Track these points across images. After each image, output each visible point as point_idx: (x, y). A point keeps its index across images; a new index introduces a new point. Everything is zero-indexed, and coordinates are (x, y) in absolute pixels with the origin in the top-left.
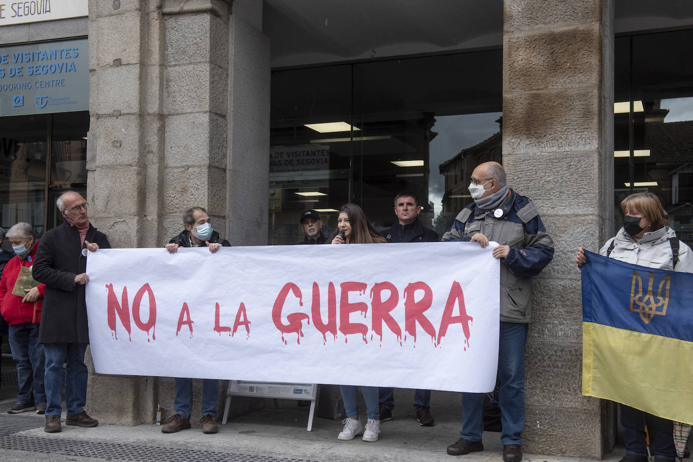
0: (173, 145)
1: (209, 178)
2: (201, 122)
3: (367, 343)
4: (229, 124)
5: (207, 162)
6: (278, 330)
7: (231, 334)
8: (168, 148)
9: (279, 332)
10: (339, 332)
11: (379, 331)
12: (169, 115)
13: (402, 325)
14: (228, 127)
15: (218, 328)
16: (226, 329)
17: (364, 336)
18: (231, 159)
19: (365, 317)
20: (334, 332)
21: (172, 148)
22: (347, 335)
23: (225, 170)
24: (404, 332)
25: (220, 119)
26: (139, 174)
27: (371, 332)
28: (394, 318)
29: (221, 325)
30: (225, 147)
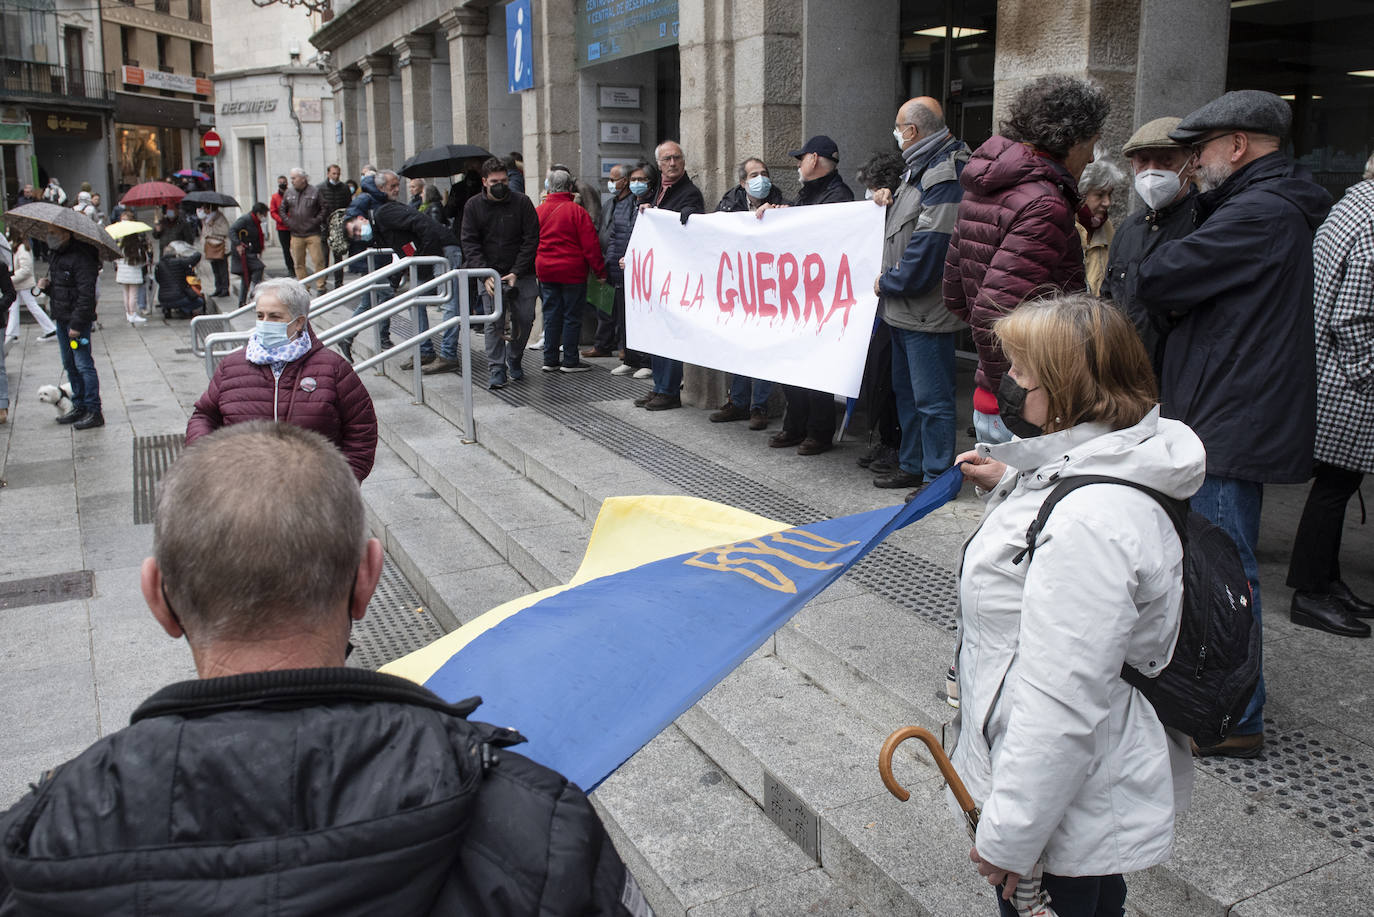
0: (739, 79)
1: (764, 119)
2: (758, 47)
4: (803, 46)
5: (761, 100)
6: (720, 308)
8: (736, 83)
9: (721, 311)
10: (758, 313)
11: (786, 313)
12: (734, 41)
14: (803, 49)
17: (775, 318)
18: (806, 89)
19: (775, 296)
20: (754, 314)
21: (739, 83)
22: (762, 318)
23: (798, 106)
24: (801, 317)
25: (785, 40)
26: (707, 118)
27: (779, 314)
29: (686, 299)
30: (798, 76)
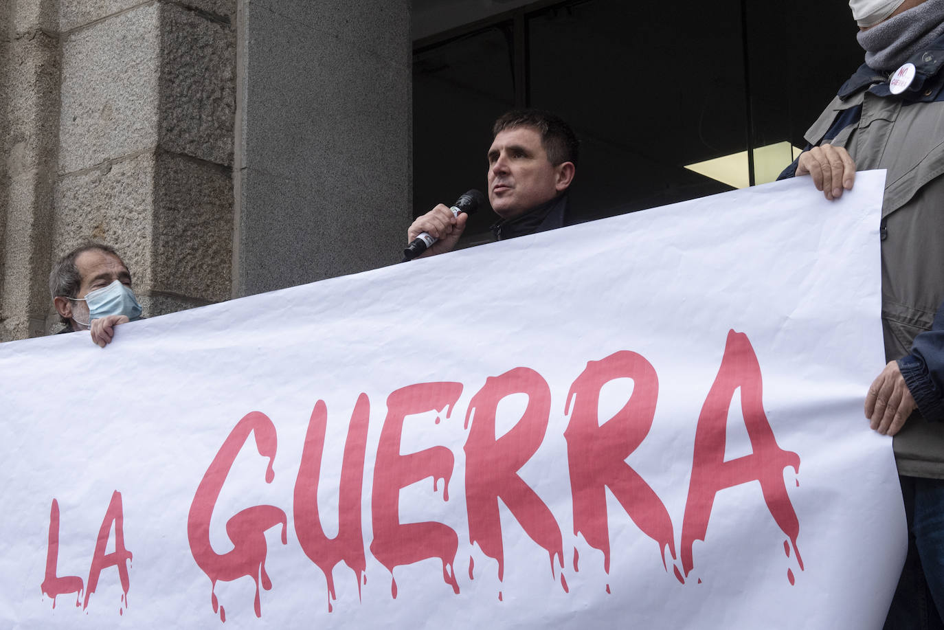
0: (78, 112)
1: (156, 185)
2: (141, 30)
3: (457, 590)
4: (239, 42)
5: (151, 141)
6: (202, 571)
7: (82, 600)
8: (66, 122)
9: (204, 578)
10: (371, 561)
11: (493, 546)
12: (71, 32)
13: (563, 511)
14: (239, 49)
15: (54, 585)
16: (72, 584)
17: (448, 567)
18: (245, 136)
19: (446, 498)
20: (357, 564)
21: (78, 120)
22: (396, 569)
23: (226, 170)
24: (572, 540)
25: (203, 25)
27: (468, 550)
28: (536, 491)
29: (61, 573)
30: (228, 105)
